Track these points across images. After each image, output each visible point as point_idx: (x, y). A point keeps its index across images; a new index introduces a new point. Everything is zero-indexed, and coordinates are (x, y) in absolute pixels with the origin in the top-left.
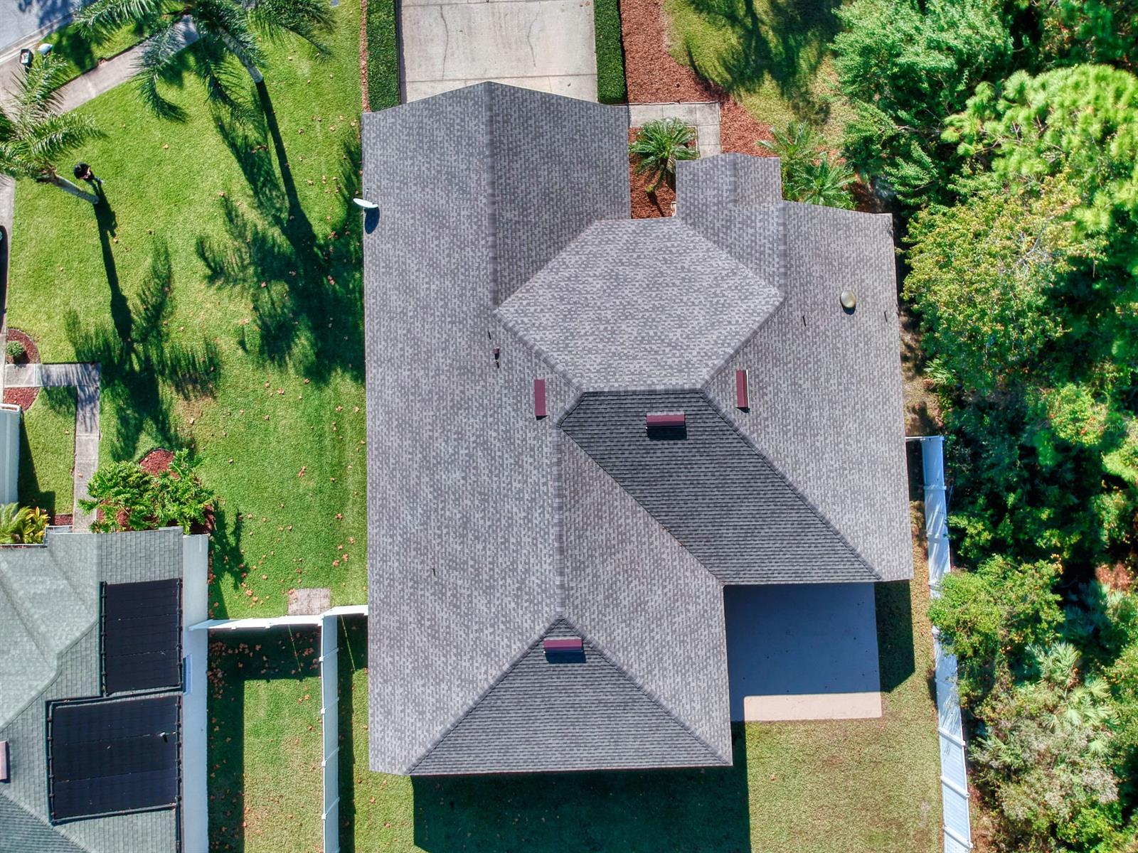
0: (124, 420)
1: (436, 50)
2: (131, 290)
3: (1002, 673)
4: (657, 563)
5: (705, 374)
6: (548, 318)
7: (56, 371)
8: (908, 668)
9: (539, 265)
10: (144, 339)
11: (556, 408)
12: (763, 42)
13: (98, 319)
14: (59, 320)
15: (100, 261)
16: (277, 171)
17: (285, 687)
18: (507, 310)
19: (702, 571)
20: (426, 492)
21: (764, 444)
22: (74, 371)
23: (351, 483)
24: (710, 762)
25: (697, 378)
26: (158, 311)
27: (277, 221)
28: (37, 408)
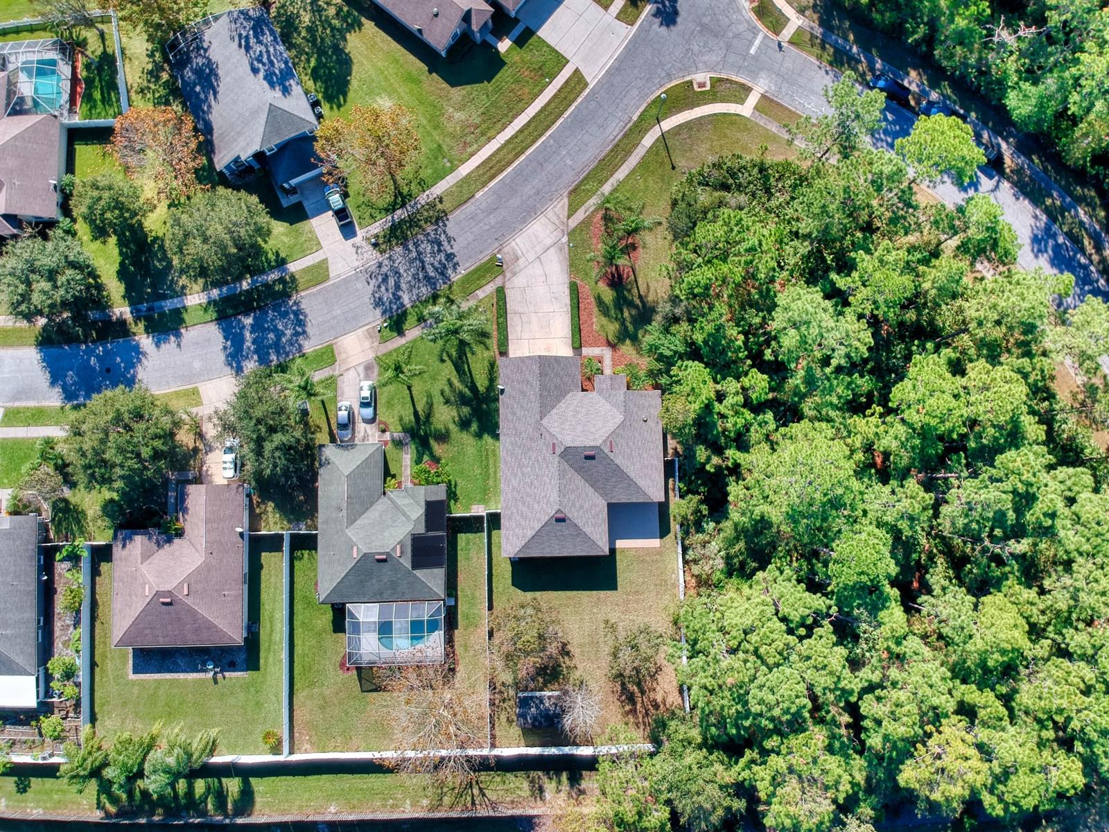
0: (418, 451)
1: (519, 328)
2: (419, 409)
3: (692, 530)
4: (587, 495)
5: (600, 442)
6: (556, 425)
7: (395, 434)
8: (668, 532)
9: (553, 407)
10: (424, 425)
11: (558, 451)
12: (626, 328)
13: (409, 418)
14: (396, 418)
15: (409, 399)
16: (467, 369)
17: (471, 536)
18: (544, 422)
19: (600, 498)
20: (519, 474)
21: (617, 461)
22: (402, 435)
23: (491, 471)
24: (602, 554)
25: (598, 443)
26: (429, 415)
27: (467, 386)
28: (390, 445)
